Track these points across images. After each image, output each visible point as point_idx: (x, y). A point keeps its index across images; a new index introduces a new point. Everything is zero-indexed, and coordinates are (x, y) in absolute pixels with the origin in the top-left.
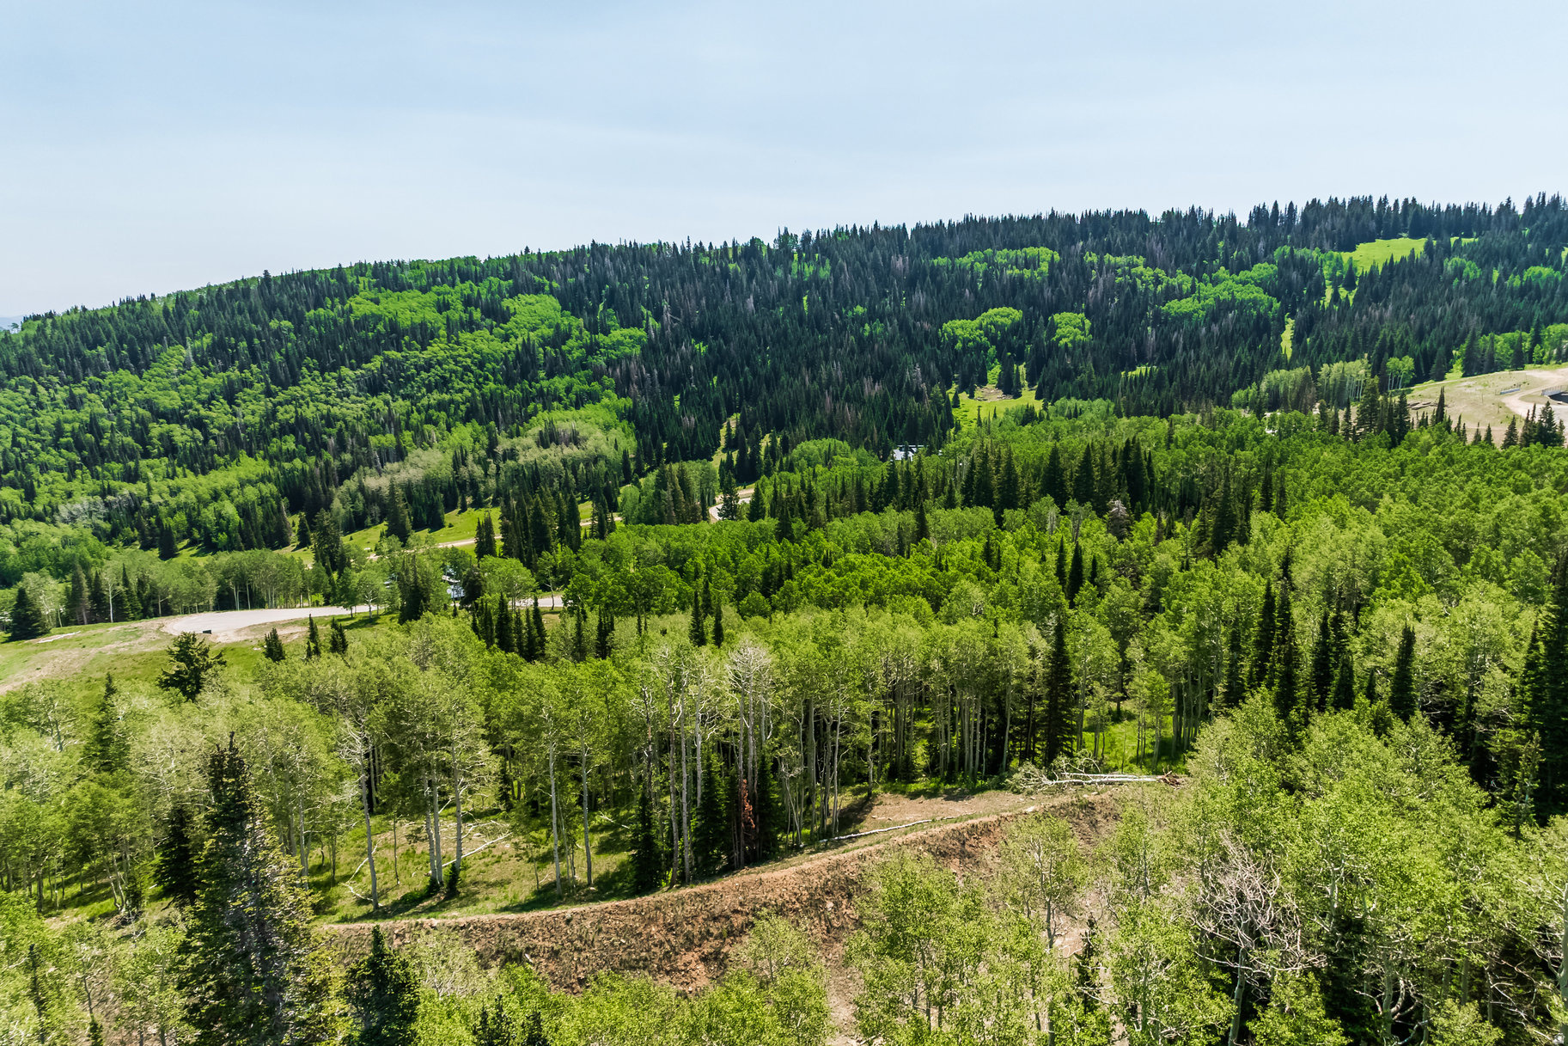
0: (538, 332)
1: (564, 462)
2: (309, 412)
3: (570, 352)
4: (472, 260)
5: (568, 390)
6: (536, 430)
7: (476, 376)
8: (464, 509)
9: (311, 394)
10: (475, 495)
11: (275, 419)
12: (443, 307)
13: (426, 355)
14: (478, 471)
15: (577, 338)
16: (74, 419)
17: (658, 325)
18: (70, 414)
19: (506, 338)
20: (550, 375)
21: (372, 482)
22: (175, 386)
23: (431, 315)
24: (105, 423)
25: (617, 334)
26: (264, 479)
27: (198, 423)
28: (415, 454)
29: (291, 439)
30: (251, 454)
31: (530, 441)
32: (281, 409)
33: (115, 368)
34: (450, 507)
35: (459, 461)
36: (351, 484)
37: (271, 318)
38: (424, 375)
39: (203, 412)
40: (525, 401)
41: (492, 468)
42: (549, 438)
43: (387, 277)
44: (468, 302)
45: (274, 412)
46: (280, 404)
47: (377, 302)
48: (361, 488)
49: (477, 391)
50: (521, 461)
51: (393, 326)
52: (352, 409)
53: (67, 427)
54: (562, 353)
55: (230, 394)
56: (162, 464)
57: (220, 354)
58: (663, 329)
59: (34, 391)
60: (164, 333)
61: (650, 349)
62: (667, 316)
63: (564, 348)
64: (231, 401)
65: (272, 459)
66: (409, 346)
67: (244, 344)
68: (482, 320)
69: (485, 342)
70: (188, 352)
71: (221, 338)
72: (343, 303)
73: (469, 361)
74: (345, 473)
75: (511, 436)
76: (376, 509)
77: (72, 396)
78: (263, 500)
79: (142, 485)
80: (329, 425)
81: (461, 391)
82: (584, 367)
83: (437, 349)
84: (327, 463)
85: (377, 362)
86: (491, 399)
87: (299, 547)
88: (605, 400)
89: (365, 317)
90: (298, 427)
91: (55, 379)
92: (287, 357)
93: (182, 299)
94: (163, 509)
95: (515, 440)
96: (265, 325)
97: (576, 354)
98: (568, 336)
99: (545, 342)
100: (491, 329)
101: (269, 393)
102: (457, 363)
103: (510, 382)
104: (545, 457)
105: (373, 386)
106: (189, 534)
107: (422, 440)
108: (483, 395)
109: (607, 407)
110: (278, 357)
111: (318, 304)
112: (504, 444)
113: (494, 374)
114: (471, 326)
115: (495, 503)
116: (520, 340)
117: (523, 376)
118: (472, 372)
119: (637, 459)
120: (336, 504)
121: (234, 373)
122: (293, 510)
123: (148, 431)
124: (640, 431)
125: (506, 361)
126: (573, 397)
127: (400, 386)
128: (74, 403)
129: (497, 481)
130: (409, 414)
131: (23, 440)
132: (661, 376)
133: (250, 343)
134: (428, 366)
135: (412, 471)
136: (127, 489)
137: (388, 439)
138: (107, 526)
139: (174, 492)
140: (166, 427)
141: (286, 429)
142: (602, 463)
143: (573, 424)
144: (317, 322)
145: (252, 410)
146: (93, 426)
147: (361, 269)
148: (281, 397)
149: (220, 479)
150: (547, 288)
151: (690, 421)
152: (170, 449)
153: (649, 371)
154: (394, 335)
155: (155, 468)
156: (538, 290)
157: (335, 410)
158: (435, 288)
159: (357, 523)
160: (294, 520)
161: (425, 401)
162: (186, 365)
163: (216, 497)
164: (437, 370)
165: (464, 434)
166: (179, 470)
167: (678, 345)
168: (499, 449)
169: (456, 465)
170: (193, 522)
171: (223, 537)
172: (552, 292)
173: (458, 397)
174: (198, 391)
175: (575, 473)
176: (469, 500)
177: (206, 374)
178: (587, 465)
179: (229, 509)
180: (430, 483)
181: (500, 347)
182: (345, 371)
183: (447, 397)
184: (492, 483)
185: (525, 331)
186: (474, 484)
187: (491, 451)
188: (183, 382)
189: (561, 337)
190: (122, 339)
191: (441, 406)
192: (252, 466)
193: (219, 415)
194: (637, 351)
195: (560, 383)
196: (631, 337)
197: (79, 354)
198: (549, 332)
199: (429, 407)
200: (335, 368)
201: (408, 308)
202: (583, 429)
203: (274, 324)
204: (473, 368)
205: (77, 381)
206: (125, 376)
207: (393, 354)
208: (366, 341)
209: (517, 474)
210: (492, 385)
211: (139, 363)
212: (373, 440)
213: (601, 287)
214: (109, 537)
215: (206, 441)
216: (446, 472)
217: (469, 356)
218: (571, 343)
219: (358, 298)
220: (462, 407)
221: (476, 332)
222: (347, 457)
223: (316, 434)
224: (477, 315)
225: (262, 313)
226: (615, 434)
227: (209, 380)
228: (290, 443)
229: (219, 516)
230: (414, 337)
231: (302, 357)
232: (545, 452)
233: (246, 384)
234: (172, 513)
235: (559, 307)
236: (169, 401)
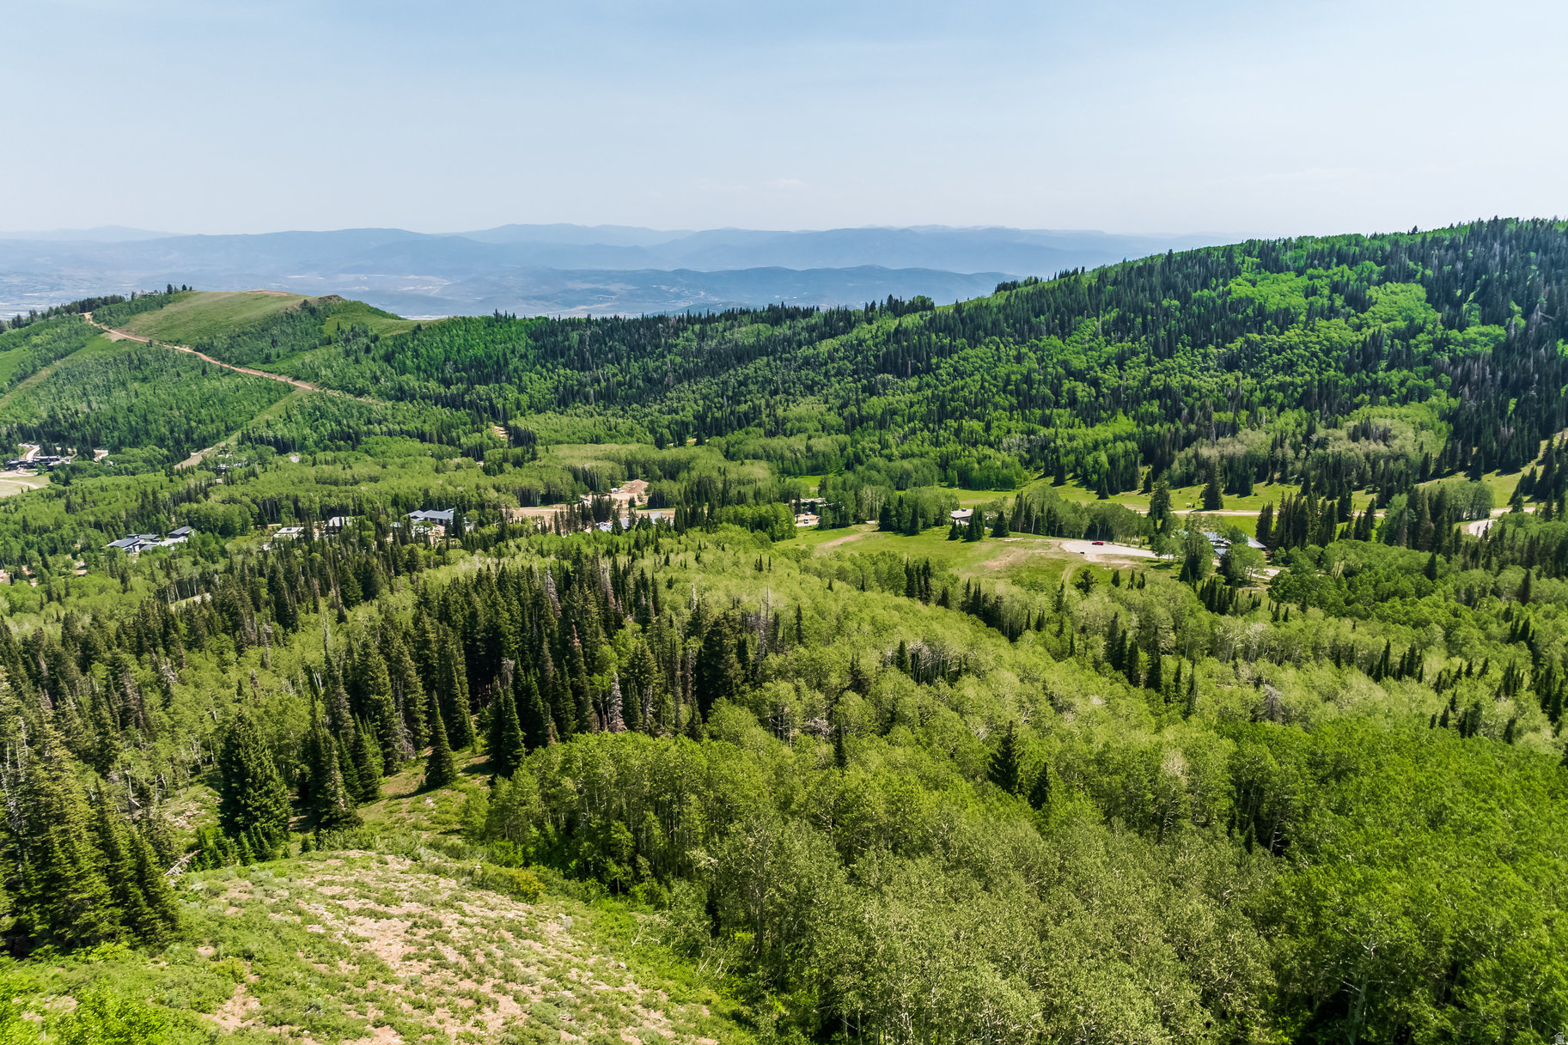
0: (1391, 324)
1: (1367, 456)
2: (1175, 382)
3: (1416, 346)
4: (1356, 239)
5: (1402, 383)
6: (1352, 424)
7: (1320, 363)
8: (1271, 483)
9: (1180, 366)
10: (1283, 473)
11: (1149, 385)
12: (1310, 292)
13: (1282, 339)
14: (1290, 453)
15: (1430, 333)
16: (1017, 371)
17: (1523, 323)
18: (1016, 367)
19: (1358, 328)
20: (1389, 368)
21: (1205, 452)
22: (1085, 351)
23: (1298, 301)
24: (1036, 376)
25: (1472, 331)
26: (1130, 437)
27: (1095, 383)
28: (1245, 433)
29: (1156, 403)
30: (1125, 413)
31: (1342, 433)
32: (1155, 377)
33: (1050, 332)
34: (1260, 479)
35: (1278, 443)
36: (1190, 451)
37: (1165, 297)
38: (1275, 357)
39: (1099, 374)
40: (1356, 391)
41: (1303, 453)
42: (1362, 432)
43: (1268, 256)
44: (1335, 288)
45: (1150, 378)
46: (1155, 372)
47: (1254, 285)
48: (1196, 456)
49: (1317, 377)
50: (1329, 450)
51: (1261, 310)
52: (1207, 382)
53: (1013, 377)
54: (1408, 347)
55: (1121, 360)
56: (1065, 413)
57: (1121, 327)
58: (1527, 329)
59: (998, 349)
60: (1085, 308)
61: (1504, 349)
62: (1537, 316)
63: (1412, 342)
64: (1121, 367)
65: (1140, 419)
66: (1269, 330)
67: (1140, 320)
68: (1343, 307)
69: (1338, 331)
70: (1098, 324)
71: (1124, 314)
72: (1225, 284)
73: (1318, 347)
74: (1189, 440)
75: (1328, 427)
76: (1203, 472)
77: (1019, 353)
78: (1126, 453)
79: (1052, 430)
80: (1188, 394)
81: (1303, 375)
82: (1426, 362)
83: (1293, 334)
84: (1177, 430)
85: (1239, 342)
86: (1327, 385)
87: (1143, 492)
88: (1433, 400)
89: (1240, 300)
90: (1163, 394)
91: (1011, 340)
92: (1169, 333)
93: (1102, 274)
94: (1062, 450)
95: (1330, 431)
96: (1159, 304)
97: (1423, 348)
98: (1421, 330)
99: (1396, 334)
100: (1347, 317)
101: (1149, 363)
102: (1306, 348)
103: (1348, 371)
104: (1351, 450)
105: (1230, 364)
106: (1074, 470)
107: (1254, 422)
108: (1320, 381)
109: (1432, 407)
110: (1162, 333)
111: (1205, 285)
112: (1321, 432)
113: (1337, 360)
114: (1331, 313)
115: (1297, 482)
116: (1371, 331)
117: (1364, 366)
118: (1317, 358)
119: (1438, 461)
120: (1176, 465)
121: (1127, 345)
122: (1144, 463)
123: (1061, 385)
124: (1454, 435)
125: (1351, 349)
126: (1404, 390)
127: (1252, 365)
128: (1019, 359)
129: (1304, 464)
130: (1252, 392)
131: (986, 384)
132: (1505, 378)
133: (1144, 318)
134: (1280, 350)
135: (1238, 446)
136: (1044, 432)
137: (1227, 416)
138: (1027, 456)
139: (1071, 439)
140: (1073, 383)
141: (1157, 394)
142: (1402, 462)
143: (1388, 422)
144: (1199, 302)
145: (1134, 375)
146: (1027, 379)
147: (1249, 247)
148: (1158, 366)
149: (1101, 432)
150: (1418, 276)
151: (1507, 432)
152: (1073, 402)
153: (1493, 373)
154: (1261, 318)
155: (1063, 415)
156: (1408, 276)
157: (1195, 382)
158: (1310, 271)
159: (1186, 481)
160: (1144, 470)
161: (1268, 382)
162: (1096, 335)
163: (1096, 447)
164: (1288, 354)
165: (1290, 420)
166: (1077, 421)
167: (1538, 348)
168: (1314, 438)
169: (1274, 447)
170: (1078, 463)
171: (1095, 477)
172: (1423, 281)
173: (1298, 380)
174: (1100, 356)
175: (1373, 467)
176: (1277, 475)
177: (1108, 343)
178: (1386, 463)
179: (1103, 458)
180: (1250, 459)
181: (1351, 336)
182: (1211, 349)
183: (1288, 379)
184: (1299, 465)
185: (1379, 322)
186: (1284, 464)
187: (1307, 439)
188: (1091, 349)
189: (1414, 330)
190: (1057, 310)
191: (1282, 387)
192: (1124, 424)
193: (1110, 378)
194: (1489, 350)
195: (1396, 376)
196: (1486, 336)
197: (1028, 321)
198: (1401, 324)
199: (1271, 387)
200: (1204, 345)
201: (1280, 291)
202: (1396, 426)
203: (1165, 303)
204: (1320, 354)
205: (1023, 342)
206: (1055, 341)
207: (1255, 337)
208: (1234, 323)
209: (1322, 461)
210: (1332, 372)
211: (1064, 331)
212: (1215, 416)
213: (1477, 276)
214: (1027, 464)
215: (1097, 398)
216: (1264, 452)
217: (1319, 343)
218: (1422, 337)
219: (1239, 280)
220: (1300, 390)
221: (1333, 321)
222: (1193, 427)
223: (1176, 401)
224: (1339, 301)
225: (1159, 293)
226: (1426, 436)
227: (1109, 349)
228: (1154, 407)
229: (1096, 461)
230: (1276, 322)
231: (1180, 333)
232: (1353, 445)
233: (1134, 353)
234: (1067, 454)
235: (1424, 295)
236: (1079, 363)
